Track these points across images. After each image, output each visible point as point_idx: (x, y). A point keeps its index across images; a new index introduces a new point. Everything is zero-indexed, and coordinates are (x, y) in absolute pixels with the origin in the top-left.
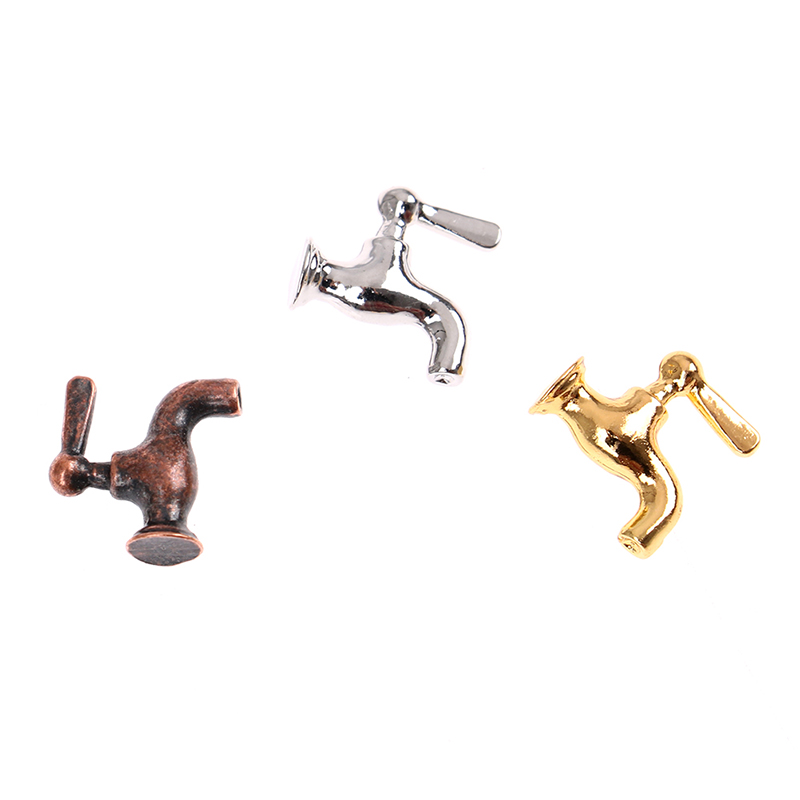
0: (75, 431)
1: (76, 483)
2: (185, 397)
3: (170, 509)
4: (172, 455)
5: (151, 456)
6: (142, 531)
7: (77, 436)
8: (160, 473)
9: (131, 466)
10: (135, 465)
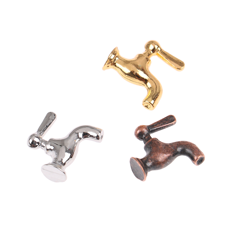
0: (156, 125)
1: (140, 135)
2: (188, 145)
3: (149, 162)
4: (166, 151)
5: (161, 146)
6: (137, 159)
7: (155, 127)
8: (157, 151)
9: (154, 143)
10: (155, 144)
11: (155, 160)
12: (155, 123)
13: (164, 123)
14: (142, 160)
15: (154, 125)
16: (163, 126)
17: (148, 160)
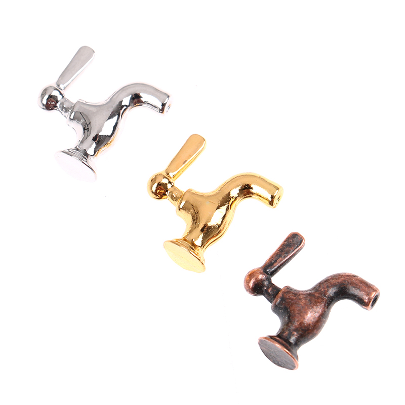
0: (276, 261)
1: (257, 289)
2: (345, 281)
3: (294, 335)
5: (304, 301)
6: (272, 337)
7: (275, 264)
8: (301, 312)
9: (290, 299)
10: (292, 300)
11: (302, 330)
12: (272, 257)
13: (288, 252)
14: (278, 336)
15: (273, 261)
16: (287, 258)
17: (292, 333)
